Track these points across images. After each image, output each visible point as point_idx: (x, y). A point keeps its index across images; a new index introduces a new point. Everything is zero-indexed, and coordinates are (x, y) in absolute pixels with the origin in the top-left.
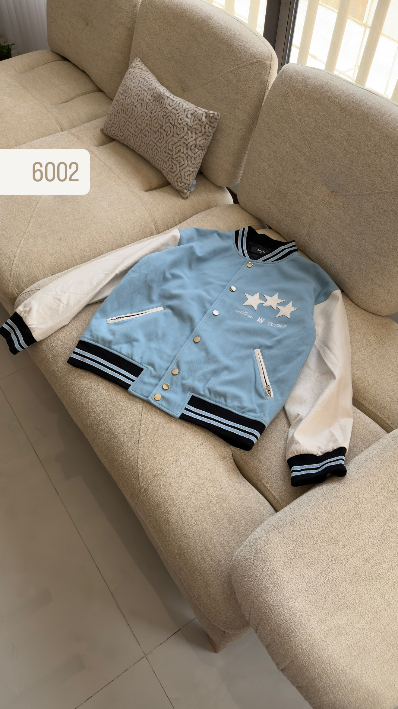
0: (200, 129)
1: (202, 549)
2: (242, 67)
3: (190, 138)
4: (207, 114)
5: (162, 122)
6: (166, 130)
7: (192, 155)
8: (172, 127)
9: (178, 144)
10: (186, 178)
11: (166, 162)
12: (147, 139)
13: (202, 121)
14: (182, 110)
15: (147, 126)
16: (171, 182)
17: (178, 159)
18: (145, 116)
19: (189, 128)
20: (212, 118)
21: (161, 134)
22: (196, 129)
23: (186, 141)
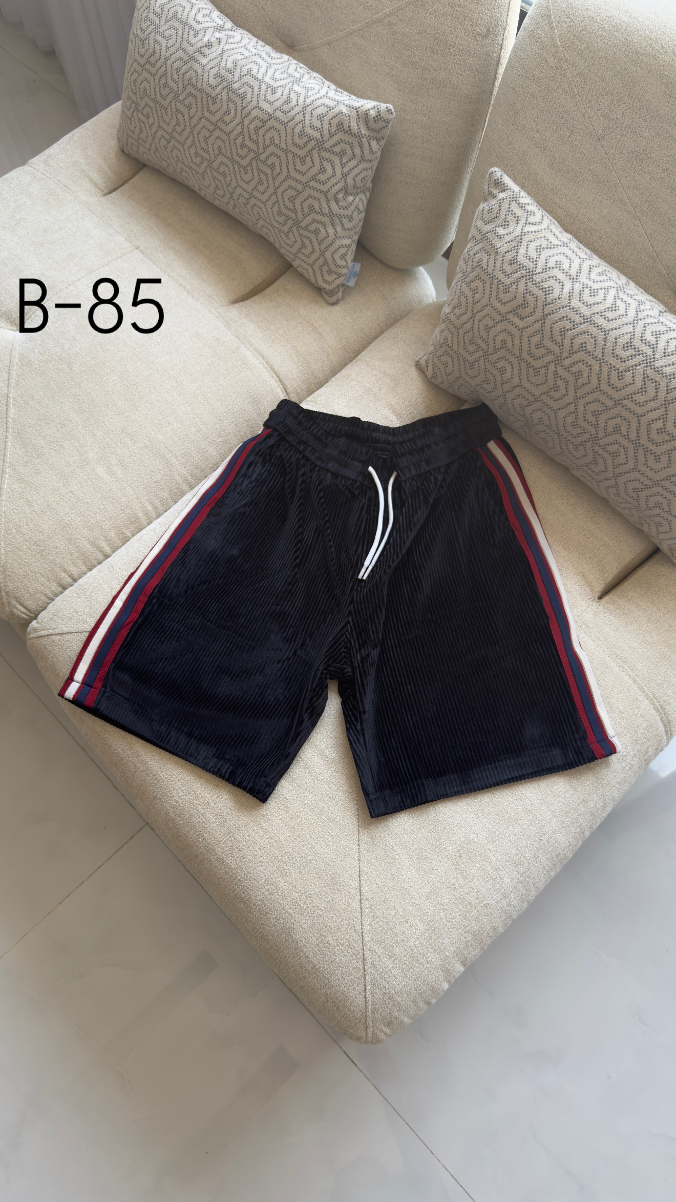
0: (349, 152)
6: (269, 162)
7: (342, 212)
8: (280, 153)
10: (338, 263)
11: (287, 234)
12: (227, 182)
13: (351, 133)
14: (299, 111)
15: (220, 153)
16: (306, 274)
17: (312, 228)
18: (211, 127)
19: (323, 154)
20: (375, 121)
21: (260, 173)
22: (342, 153)
23: (323, 186)
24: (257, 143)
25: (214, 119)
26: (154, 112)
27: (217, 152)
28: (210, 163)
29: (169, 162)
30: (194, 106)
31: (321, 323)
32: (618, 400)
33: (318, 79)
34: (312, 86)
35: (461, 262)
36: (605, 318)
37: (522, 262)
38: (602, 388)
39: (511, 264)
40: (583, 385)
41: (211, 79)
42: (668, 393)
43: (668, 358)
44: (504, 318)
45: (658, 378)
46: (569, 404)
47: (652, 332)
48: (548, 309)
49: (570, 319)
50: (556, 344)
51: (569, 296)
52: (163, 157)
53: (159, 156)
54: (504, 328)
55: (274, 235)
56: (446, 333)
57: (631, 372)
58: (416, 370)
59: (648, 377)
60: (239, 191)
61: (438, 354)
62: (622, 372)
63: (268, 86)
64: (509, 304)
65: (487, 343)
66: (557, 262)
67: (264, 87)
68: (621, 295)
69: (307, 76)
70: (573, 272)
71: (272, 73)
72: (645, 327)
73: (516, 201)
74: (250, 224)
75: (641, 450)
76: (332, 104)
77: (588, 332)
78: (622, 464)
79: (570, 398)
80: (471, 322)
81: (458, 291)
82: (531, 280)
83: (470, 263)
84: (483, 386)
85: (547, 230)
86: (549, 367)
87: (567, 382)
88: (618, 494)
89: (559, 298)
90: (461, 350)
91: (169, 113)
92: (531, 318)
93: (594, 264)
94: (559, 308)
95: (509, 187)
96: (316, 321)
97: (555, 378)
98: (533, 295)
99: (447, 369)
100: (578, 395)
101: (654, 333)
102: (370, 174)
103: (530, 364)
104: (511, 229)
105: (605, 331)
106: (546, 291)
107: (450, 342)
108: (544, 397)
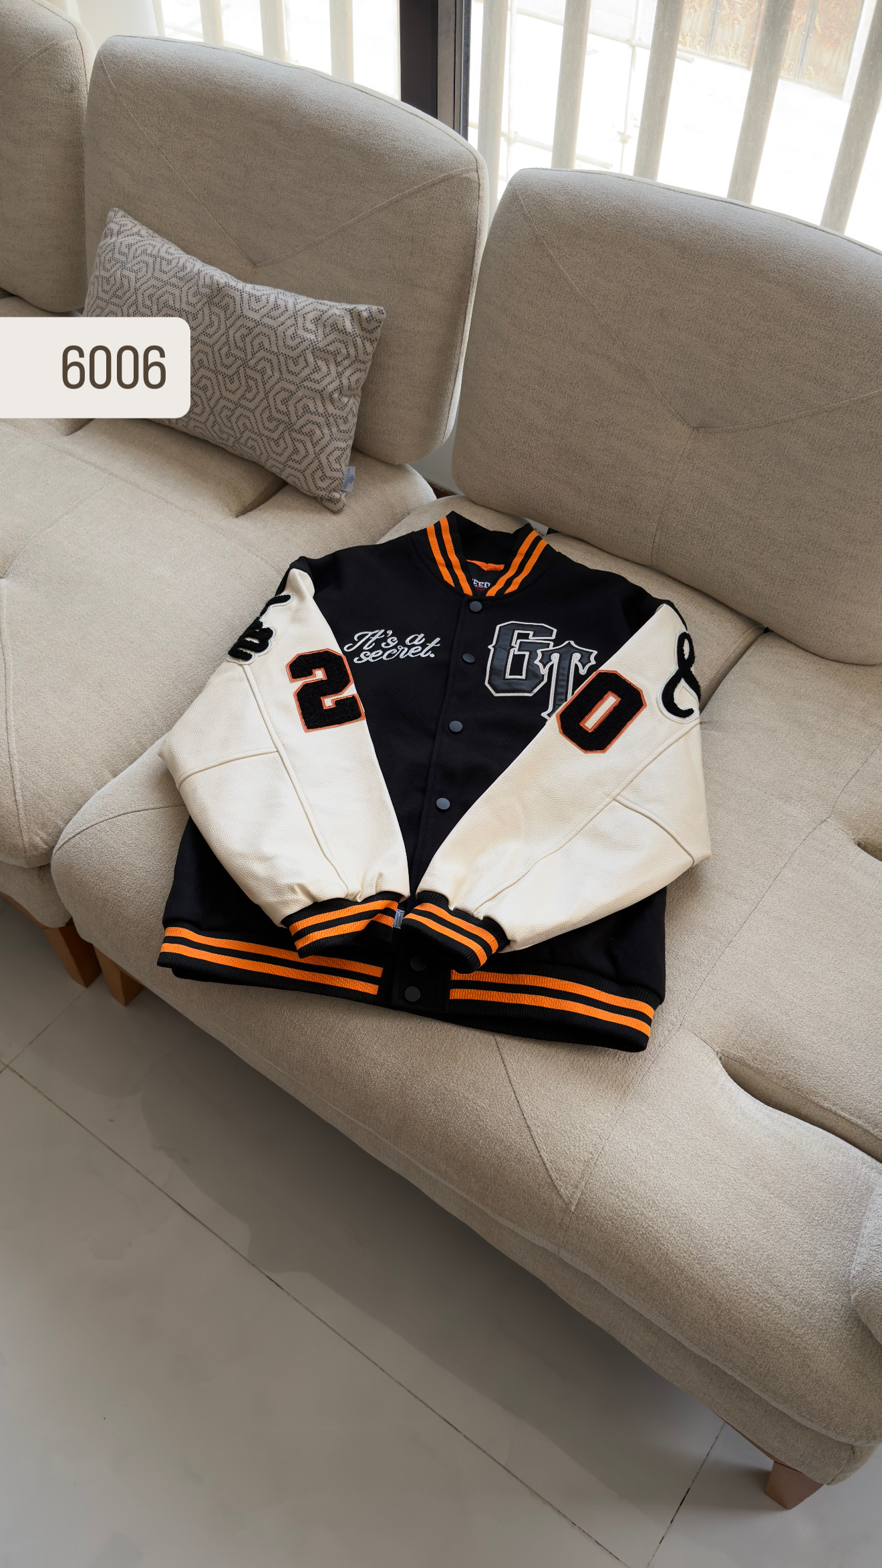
0: (344, 351)
1: (766, 1287)
2: (411, 195)
3: (326, 376)
4: (353, 314)
5: (245, 351)
6: (259, 367)
7: (338, 412)
8: (270, 356)
9: (300, 394)
10: (334, 467)
13: (346, 332)
17: (306, 429)
19: (317, 354)
20: (368, 322)
21: (249, 380)
22: (336, 352)
23: (317, 385)
102: (363, 376)
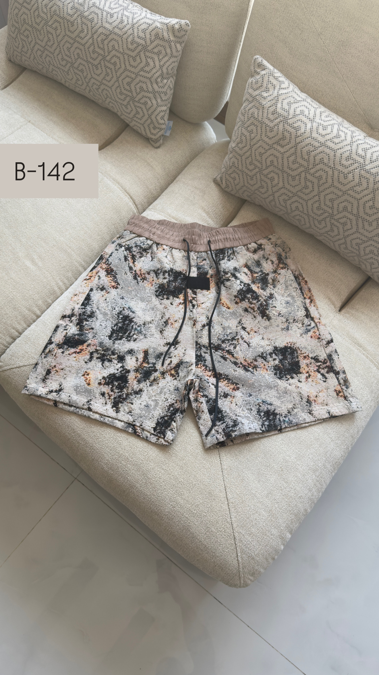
0: (163, 52)
3: (152, 68)
4: (169, 26)
7: (160, 90)
8: (119, 55)
10: (160, 122)
11: (126, 106)
12: (85, 76)
13: (164, 40)
14: (129, 27)
15: (79, 57)
16: (139, 131)
17: (142, 101)
18: (72, 41)
19: (148, 54)
20: (179, 31)
21: (107, 69)
22: (159, 53)
23: (148, 74)
24: (103, 50)
25: (73, 36)
26: (32, 33)
27: (76, 57)
28: (72, 64)
29: (44, 65)
30: (59, 28)
31: (152, 160)
32: (345, 191)
33: (138, 7)
34: (136, 11)
35: (240, 115)
36: (333, 143)
37: (280, 112)
38: (335, 185)
39: (273, 114)
40: (323, 184)
41: (69, 10)
42: (375, 185)
43: (373, 163)
44: (271, 147)
45: (368, 176)
46: (315, 196)
47: (362, 149)
48: (298, 140)
49: (312, 145)
50: (305, 160)
51: (311, 131)
52: (40, 62)
53: (36, 62)
54: (271, 153)
55: (118, 107)
56: (234, 159)
57: (352, 173)
58: (214, 184)
59: (362, 176)
60: (93, 81)
61: (229, 172)
62: (346, 174)
63: (108, 13)
64: (274, 138)
65: (261, 163)
66: (301, 111)
67: (105, 13)
68: (341, 128)
69: (131, 5)
70: (311, 116)
71: (109, 4)
72: (358, 146)
73: (272, 75)
74: (100, 101)
75: (360, 220)
76: (150, 22)
77: (324, 152)
78: (349, 229)
79: (315, 192)
80: (250, 152)
81: (240, 133)
82: (286, 123)
83: (246, 115)
84: (260, 190)
85: (292, 92)
86: (301, 175)
87: (313, 183)
88: (346, 248)
89: (305, 133)
90: (244, 169)
91: (43, 34)
92: (288, 146)
93: (323, 111)
94: (305, 139)
95: (267, 67)
96: (148, 159)
97: (305, 181)
98: (288, 132)
99: (235, 181)
100: (320, 190)
101: (363, 149)
102: (176, 64)
103: (289, 174)
104: (271, 93)
105: (334, 151)
106: (296, 129)
107: (236, 165)
108: (299, 193)
